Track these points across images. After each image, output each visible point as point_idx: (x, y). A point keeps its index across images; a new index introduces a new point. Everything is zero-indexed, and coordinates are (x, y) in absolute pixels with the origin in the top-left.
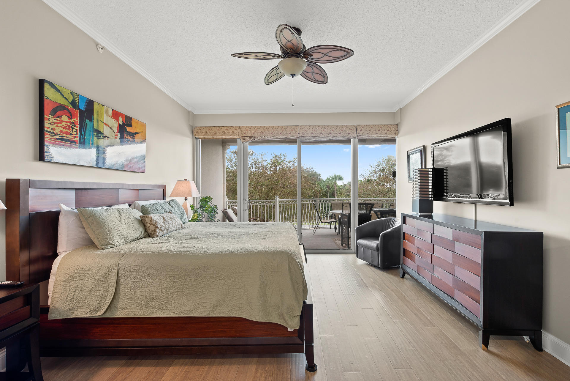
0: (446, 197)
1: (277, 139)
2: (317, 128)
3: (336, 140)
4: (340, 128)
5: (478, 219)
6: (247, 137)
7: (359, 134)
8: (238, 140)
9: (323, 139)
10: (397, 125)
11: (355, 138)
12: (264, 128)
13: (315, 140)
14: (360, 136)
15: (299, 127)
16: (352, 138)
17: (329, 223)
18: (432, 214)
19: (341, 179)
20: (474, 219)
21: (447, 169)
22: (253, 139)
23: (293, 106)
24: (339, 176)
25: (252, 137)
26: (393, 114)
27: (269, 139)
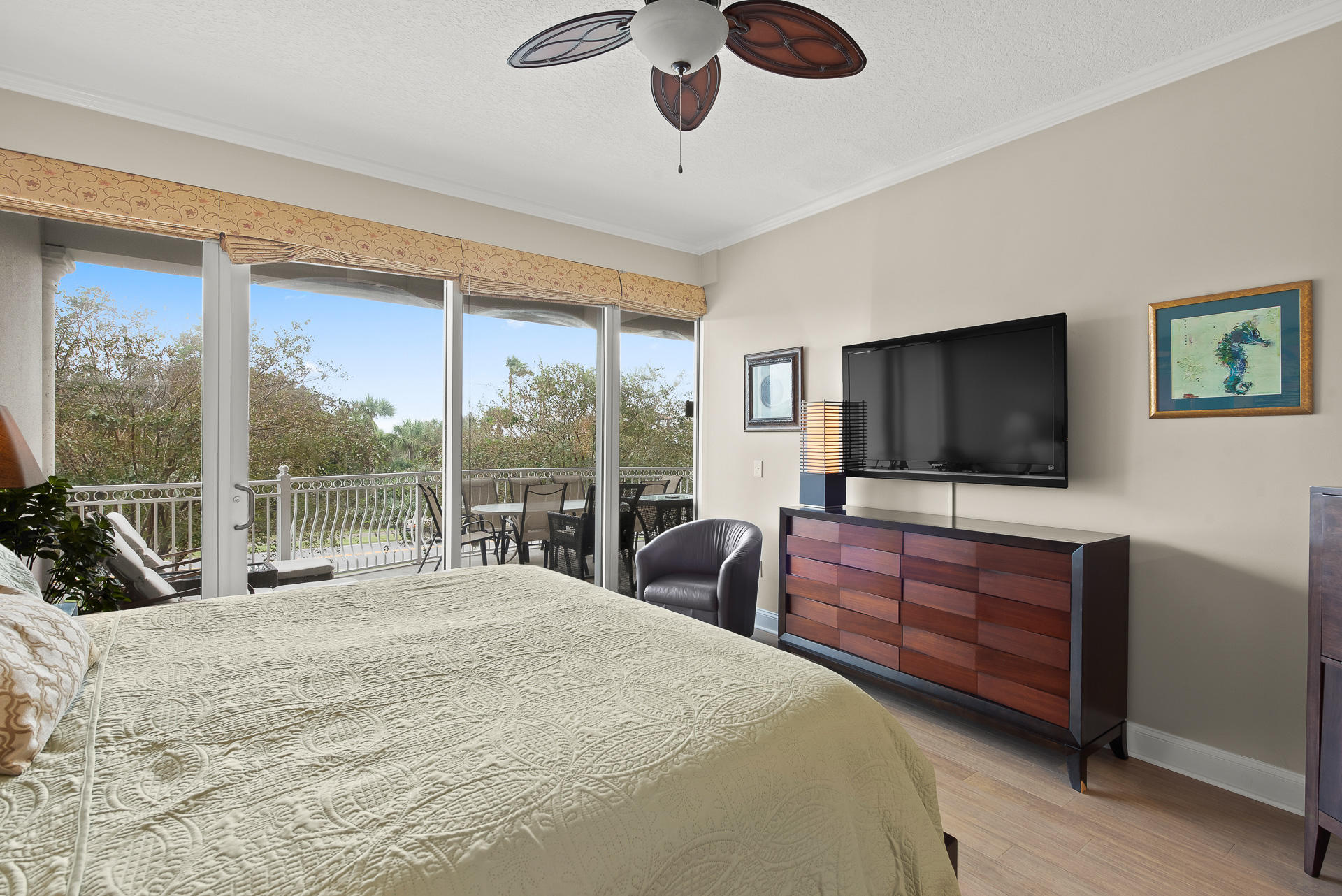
0: (863, 467)
1: (381, 269)
2: (518, 258)
3: (566, 303)
4: (579, 270)
5: (958, 514)
6: (258, 243)
7: (627, 295)
8: (211, 250)
9: (531, 295)
10: (703, 288)
11: (613, 305)
12: (337, 224)
13: (509, 293)
14: (627, 302)
15: (462, 245)
16: (607, 305)
17: (474, 543)
18: (844, 507)
19: (387, 410)
20: (950, 513)
21: (865, 404)
22: (284, 251)
23: (681, 171)
24: (383, 403)
25: (281, 244)
26: (699, 261)
27: (347, 265)
